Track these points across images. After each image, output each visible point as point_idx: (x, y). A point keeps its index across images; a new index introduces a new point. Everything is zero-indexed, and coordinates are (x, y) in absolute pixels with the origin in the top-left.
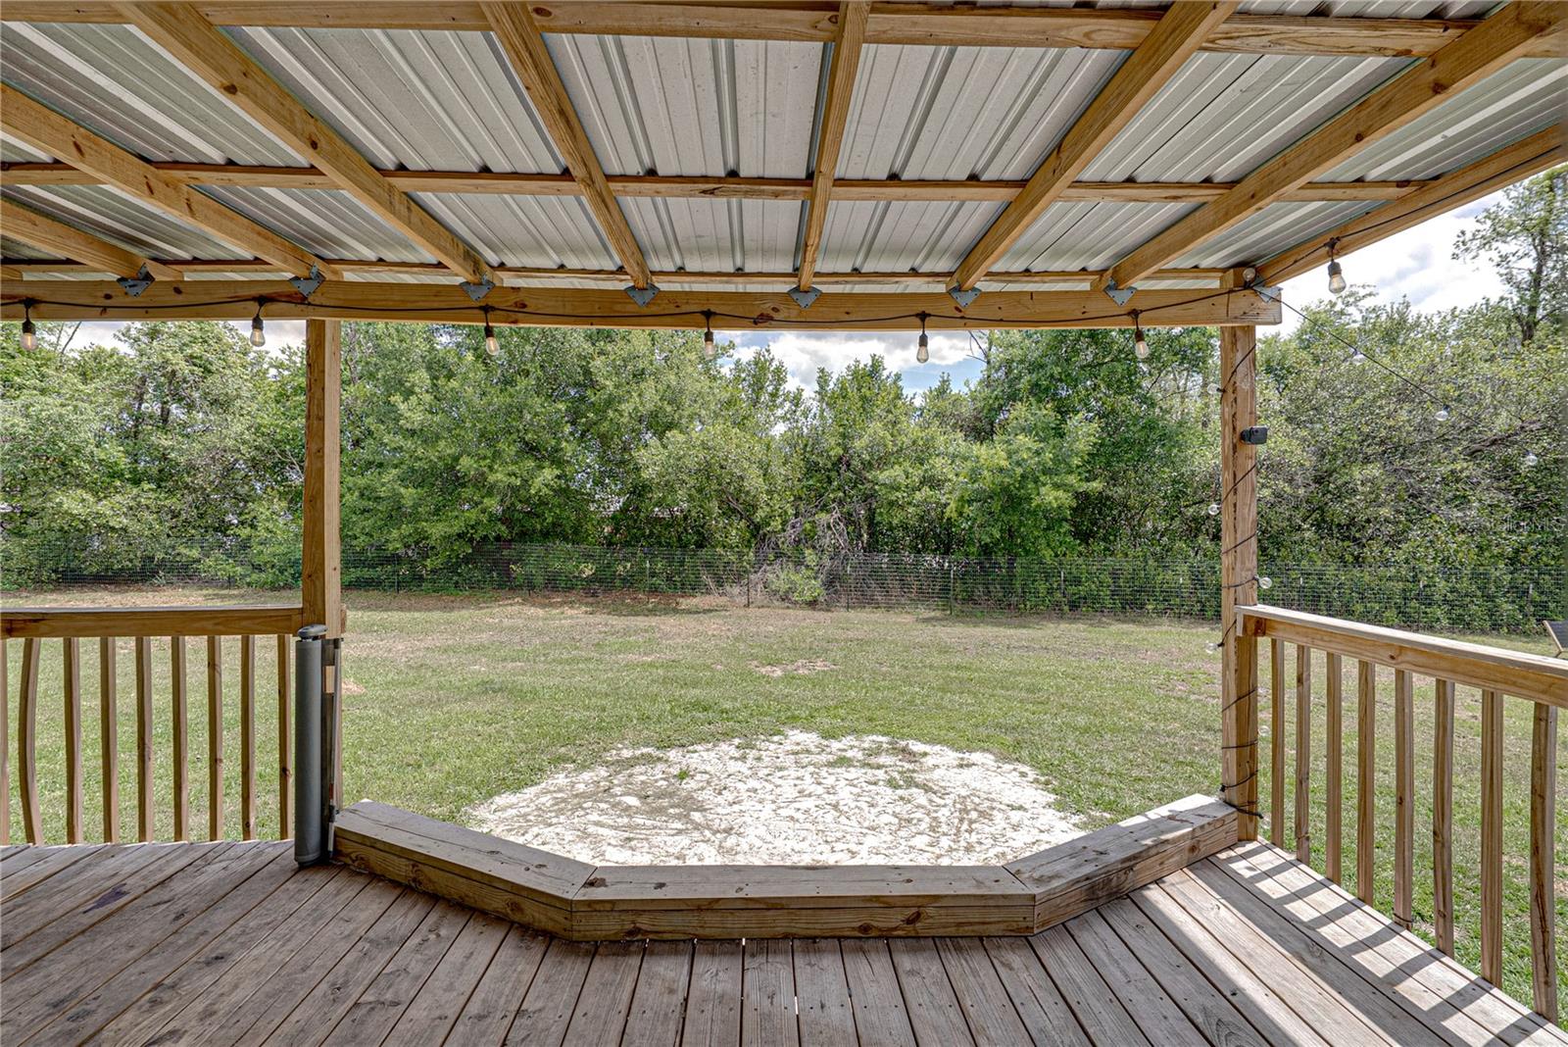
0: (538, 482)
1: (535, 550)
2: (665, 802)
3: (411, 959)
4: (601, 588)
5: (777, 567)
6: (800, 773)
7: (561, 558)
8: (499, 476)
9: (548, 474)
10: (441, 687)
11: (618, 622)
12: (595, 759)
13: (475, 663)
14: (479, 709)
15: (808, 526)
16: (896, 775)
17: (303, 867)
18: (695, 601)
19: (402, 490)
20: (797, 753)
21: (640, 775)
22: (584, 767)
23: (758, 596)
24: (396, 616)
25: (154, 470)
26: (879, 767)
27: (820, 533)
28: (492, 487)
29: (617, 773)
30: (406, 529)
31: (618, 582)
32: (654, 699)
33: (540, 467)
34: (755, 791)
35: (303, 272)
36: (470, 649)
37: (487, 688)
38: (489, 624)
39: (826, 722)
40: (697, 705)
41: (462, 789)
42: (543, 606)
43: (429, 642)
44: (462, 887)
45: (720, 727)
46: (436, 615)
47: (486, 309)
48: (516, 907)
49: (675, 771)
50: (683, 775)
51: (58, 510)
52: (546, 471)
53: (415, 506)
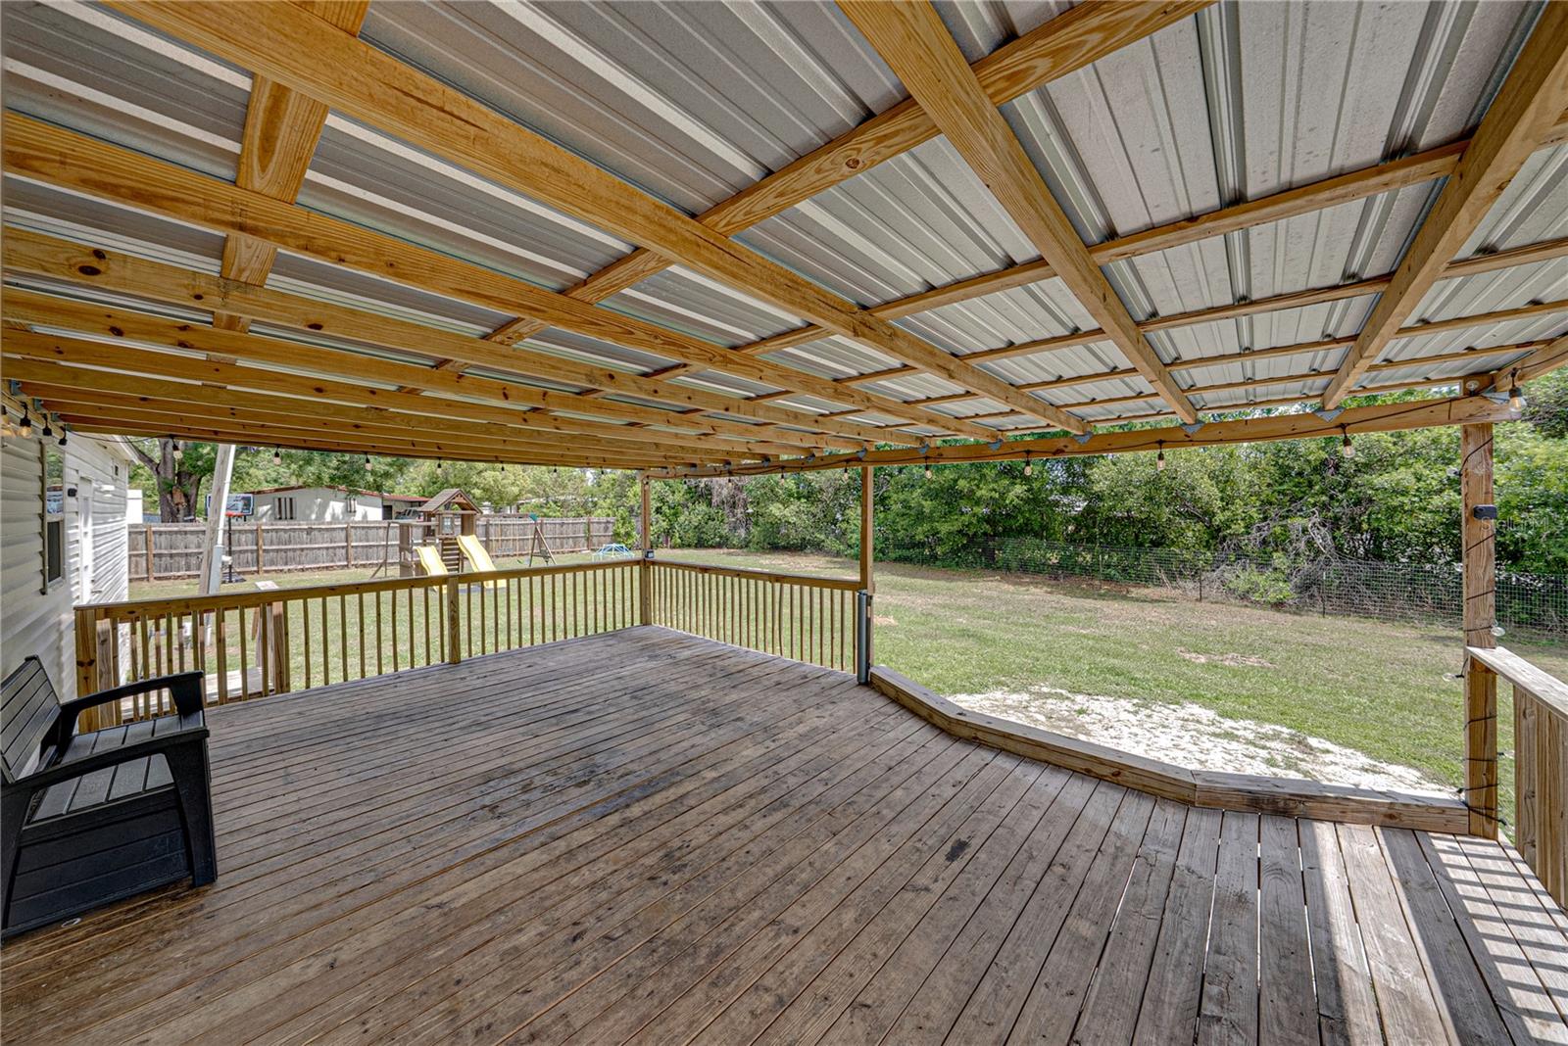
0: (1011, 495)
1: (1011, 542)
2: (1063, 724)
3: (891, 721)
4: (1064, 574)
5: (1238, 567)
6: (1183, 733)
7: (1032, 549)
8: (983, 492)
9: (1019, 489)
10: (937, 629)
11: (1069, 601)
12: (1023, 688)
13: (960, 617)
14: (957, 645)
15: (1278, 530)
16: (1279, 758)
17: (860, 684)
18: (1146, 591)
19: (924, 503)
20: (1187, 720)
21: (1051, 704)
22: (1015, 691)
23: (1213, 592)
24: (918, 582)
25: (805, 493)
26: (1264, 748)
27: (1294, 537)
28: (980, 499)
29: (1035, 700)
30: (926, 527)
31: (1077, 570)
32: (1079, 660)
33: (1014, 484)
34: (1136, 735)
35: (860, 449)
36: (959, 608)
37: (965, 634)
38: (973, 593)
39: (1229, 705)
40: (1112, 670)
41: (941, 686)
42: (1015, 584)
43: (935, 601)
44: (912, 705)
45: (1125, 688)
46: (942, 583)
47: (927, 458)
48: (931, 717)
49: (1077, 707)
50: (1081, 712)
51: (771, 515)
52: (1017, 486)
53: (932, 512)
